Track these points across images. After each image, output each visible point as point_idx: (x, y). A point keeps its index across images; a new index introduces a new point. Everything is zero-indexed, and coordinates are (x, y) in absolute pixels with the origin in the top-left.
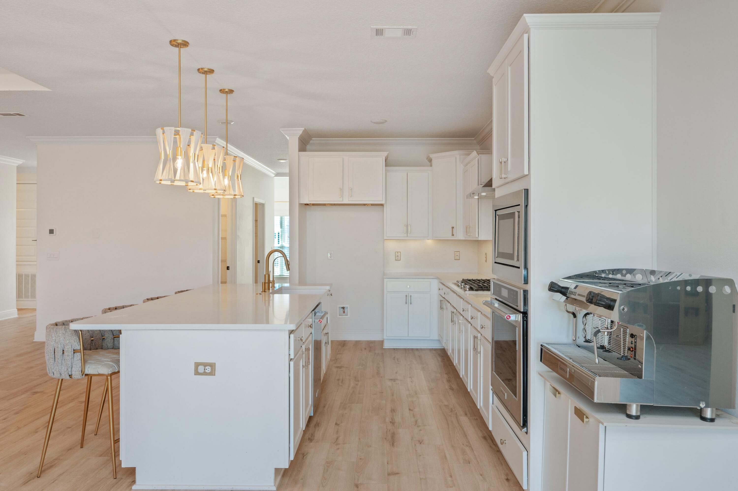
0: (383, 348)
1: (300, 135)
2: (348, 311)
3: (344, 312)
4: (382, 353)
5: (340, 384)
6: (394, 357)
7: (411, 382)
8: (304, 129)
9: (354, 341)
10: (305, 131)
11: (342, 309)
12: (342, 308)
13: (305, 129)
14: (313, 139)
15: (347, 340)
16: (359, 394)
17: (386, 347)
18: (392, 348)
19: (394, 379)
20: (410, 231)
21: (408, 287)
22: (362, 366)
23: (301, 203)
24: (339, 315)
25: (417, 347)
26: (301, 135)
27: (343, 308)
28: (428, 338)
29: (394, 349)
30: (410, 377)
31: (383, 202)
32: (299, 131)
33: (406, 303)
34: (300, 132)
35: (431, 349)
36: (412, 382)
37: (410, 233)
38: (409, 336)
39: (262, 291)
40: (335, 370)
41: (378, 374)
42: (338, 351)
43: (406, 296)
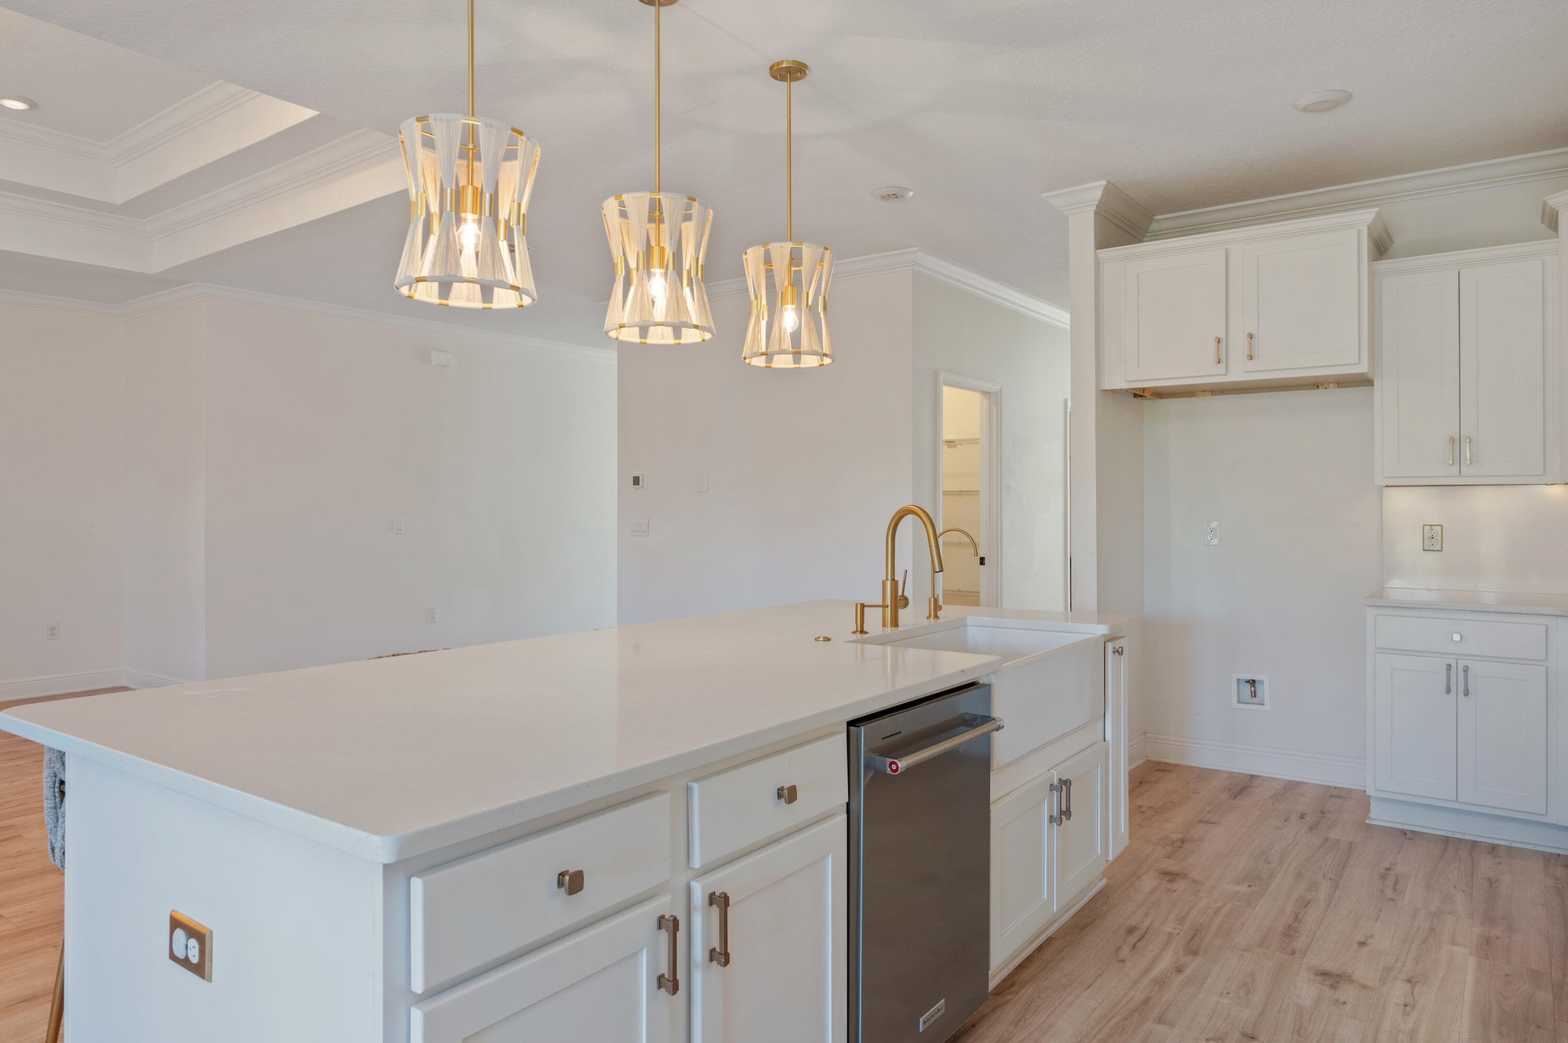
0: (1367, 822)
1: (1097, 202)
2: (1265, 691)
3: (1254, 694)
4: (1351, 843)
5: (1125, 952)
6: (1389, 869)
7: (1406, 1005)
8: (1104, 182)
9: (1284, 780)
10: (1112, 191)
11: (1248, 685)
12: (1247, 682)
13: (1108, 182)
14: (1156, 218)
15: (1261, 774)
16: (1160, 1021)
17: (1374, 819)
18: (1399, 826)
19: (1339, 976)
20: (1468, 458)
21: (1457, 637)
22: (1249, 886)
23: (1106, 389)
24: (1239, 702)
25: (1494, 839)
26: (1099, 202)
27: (1253, 683)
28: (1538, 819)
29: (1404, 833)
30: (1409, 981)
31: (1363, 368)
32: (1094, 192)
33: (1448, 690)
34: (1097, 194)
35: (1551, 854)
36: (1408, 1009)
37: (1468, 462)
38: (1459, 800)
39: (855, 630)
40: (1148, 882)
41: (1290, 932)
42: (1208, 809)
43: (1449, 667)
